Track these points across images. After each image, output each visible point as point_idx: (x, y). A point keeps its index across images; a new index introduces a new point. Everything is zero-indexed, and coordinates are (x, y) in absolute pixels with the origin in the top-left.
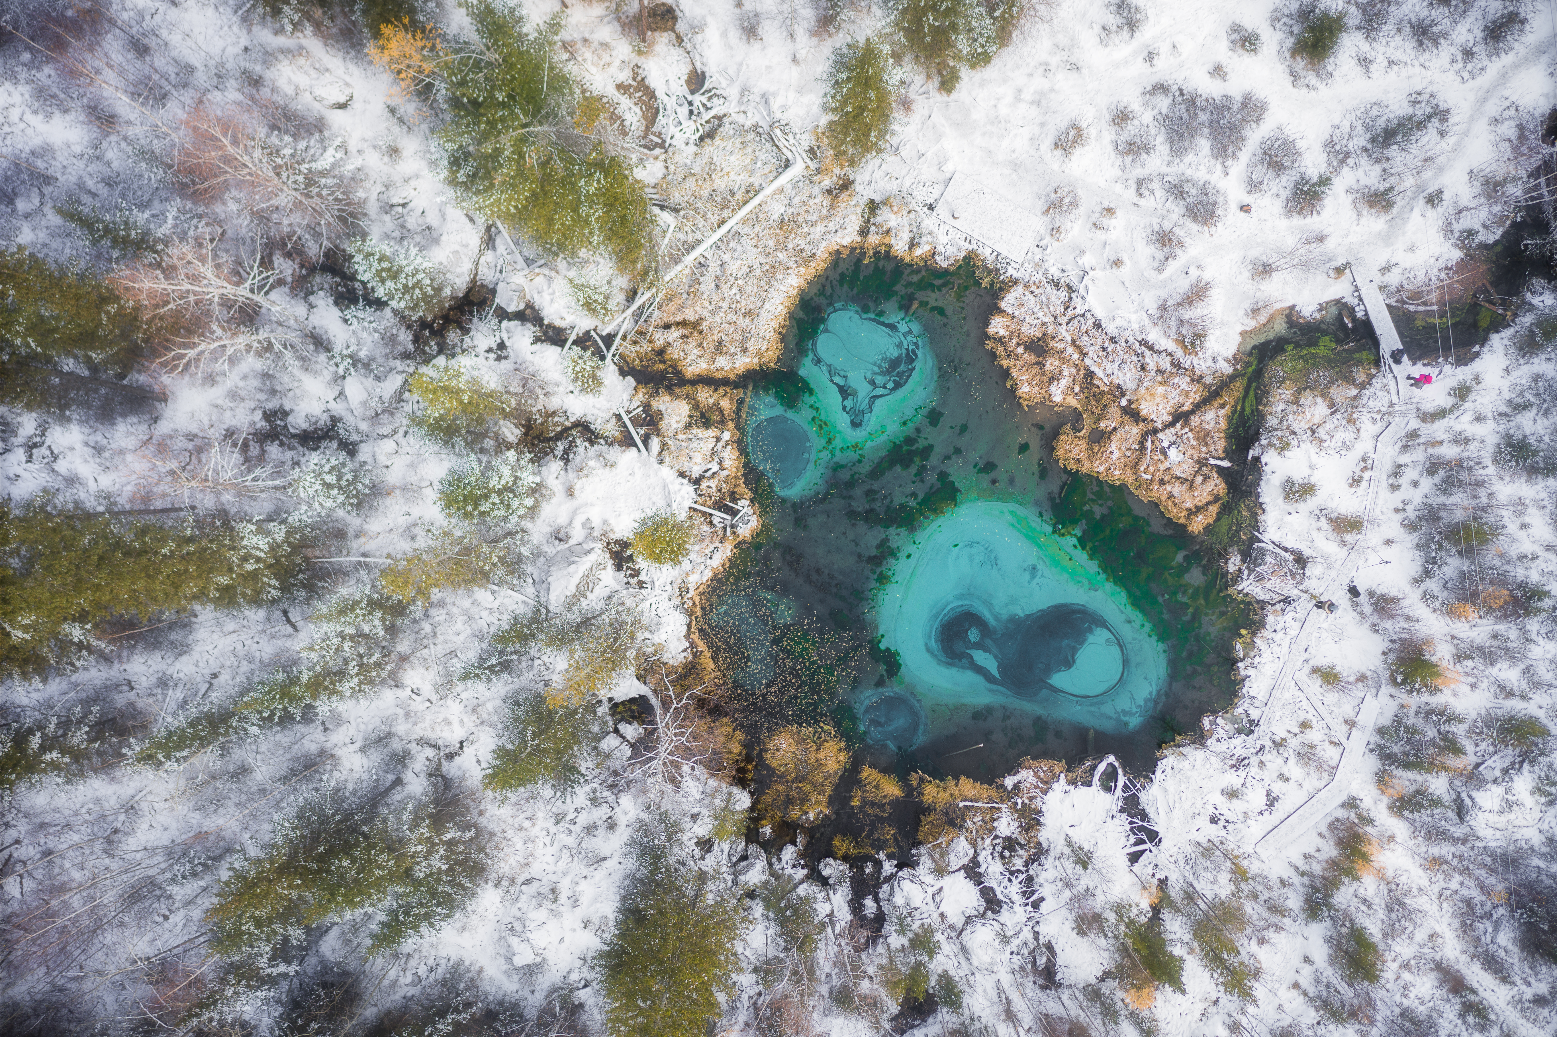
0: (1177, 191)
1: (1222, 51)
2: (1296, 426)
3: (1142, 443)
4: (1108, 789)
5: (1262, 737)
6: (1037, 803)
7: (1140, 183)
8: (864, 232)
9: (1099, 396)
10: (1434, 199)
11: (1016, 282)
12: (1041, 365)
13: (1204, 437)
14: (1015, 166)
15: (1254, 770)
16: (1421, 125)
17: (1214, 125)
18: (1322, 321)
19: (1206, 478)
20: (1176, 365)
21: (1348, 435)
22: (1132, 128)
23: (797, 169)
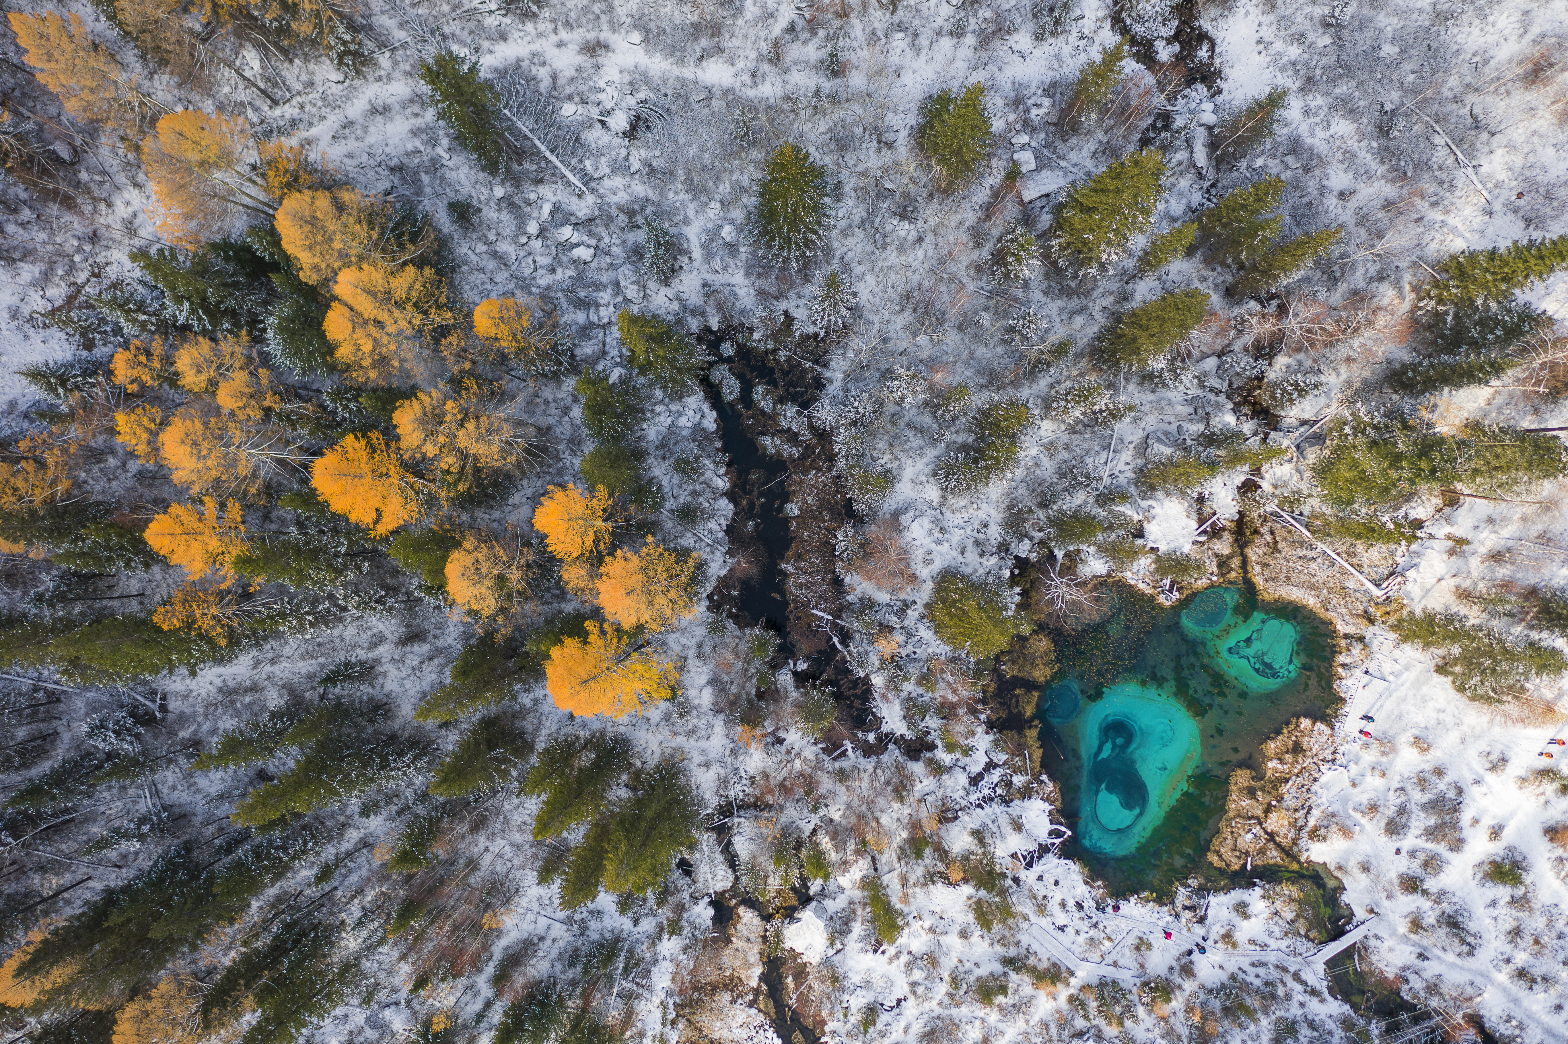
0: (1402, 810)
1: (1487, 822)
2: (1278, 903)
3: (1253, 817)
4: (1050, 834)
5: (1096, 916)
6: (1035, 796)
7: (1402, 789)
8: (1346, 636)
9: (1275, 788)
10: (1422, 956)
11: (1333, 729)
12: (1287, 752)
13: (1262, 852)
14: (1400, 717)
15: (1077, 915)
16: (1463, 941)
17: (1444, 824)
18: (1340, 907)
19: (1239, 857)
20: (1300, 829)
21: (1277, 934)
22: (1434, 779)
23: (1376, 592)
